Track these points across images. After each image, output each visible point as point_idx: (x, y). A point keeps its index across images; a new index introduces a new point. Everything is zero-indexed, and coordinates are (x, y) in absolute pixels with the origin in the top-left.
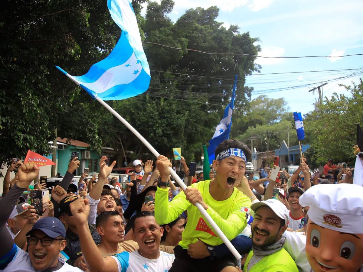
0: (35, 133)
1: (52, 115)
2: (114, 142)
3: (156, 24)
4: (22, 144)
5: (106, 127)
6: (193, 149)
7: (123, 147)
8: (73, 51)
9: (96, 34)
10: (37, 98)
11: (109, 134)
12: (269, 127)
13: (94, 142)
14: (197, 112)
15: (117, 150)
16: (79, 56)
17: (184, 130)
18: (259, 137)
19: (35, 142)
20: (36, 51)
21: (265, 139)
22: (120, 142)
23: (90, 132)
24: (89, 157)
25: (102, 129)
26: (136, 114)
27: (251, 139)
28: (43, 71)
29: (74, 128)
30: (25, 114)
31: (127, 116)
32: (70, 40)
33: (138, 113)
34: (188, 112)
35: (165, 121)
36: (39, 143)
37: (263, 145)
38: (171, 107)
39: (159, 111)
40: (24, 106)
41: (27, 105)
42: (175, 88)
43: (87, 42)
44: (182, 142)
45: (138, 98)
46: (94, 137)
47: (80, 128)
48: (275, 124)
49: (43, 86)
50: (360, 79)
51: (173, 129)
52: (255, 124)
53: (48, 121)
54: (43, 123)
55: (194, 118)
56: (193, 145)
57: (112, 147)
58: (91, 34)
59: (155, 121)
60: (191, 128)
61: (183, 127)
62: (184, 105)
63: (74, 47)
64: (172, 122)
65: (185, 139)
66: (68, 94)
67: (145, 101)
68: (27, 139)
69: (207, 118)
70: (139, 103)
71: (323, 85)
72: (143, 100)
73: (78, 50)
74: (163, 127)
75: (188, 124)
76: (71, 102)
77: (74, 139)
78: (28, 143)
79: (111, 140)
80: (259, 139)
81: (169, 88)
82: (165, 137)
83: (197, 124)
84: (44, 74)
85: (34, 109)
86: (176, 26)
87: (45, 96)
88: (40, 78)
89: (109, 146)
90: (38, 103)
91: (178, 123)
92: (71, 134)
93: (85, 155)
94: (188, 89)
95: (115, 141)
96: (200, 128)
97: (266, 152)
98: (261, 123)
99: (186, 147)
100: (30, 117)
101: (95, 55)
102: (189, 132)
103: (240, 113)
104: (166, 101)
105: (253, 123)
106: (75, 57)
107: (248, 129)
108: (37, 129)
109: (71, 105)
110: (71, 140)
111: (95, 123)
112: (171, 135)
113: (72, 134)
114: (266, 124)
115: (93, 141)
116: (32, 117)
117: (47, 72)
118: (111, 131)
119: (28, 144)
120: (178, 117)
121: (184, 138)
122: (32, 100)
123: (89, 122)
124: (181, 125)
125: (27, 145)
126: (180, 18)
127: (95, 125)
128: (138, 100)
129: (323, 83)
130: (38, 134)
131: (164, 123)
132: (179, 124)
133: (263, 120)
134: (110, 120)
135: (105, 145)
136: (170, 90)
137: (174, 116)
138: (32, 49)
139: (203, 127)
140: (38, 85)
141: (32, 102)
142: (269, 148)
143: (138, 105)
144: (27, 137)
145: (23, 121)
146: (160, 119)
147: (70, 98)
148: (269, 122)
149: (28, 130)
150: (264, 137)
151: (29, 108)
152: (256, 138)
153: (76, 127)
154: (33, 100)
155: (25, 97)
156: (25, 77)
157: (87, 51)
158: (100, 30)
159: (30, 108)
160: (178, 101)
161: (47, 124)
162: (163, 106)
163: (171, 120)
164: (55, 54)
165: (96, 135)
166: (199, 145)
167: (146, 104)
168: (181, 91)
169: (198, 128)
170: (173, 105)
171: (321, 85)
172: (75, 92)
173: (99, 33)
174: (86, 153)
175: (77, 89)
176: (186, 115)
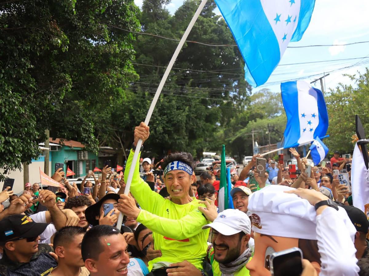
0: (21, 135)
1: (41, 114)
2: (113, 141)
3: (153, 16)
4: (4, 148)
5: (104, 126)
6: (194, 145)
7: (123, 145)
8: (59, 41)
9: (86, 22)
10: (19, 95)
11: (107, 133)
12: (269, 120)
13: (89, 143)
14: (198, 107)
15: (117, 149)
16: (66, 47)
17: (185, 127)
18: (260, 131)
19: (19, 146)
20: (14, 41)
21: (267, 133)
22: (119, 141)
23: (85, 132)
24: (87, 158)
25: (100, 128)
26: (136, 111)
27: (252, 133)
28: (25, 64)
29: (68, 128)
30: (4, 113)
31: (126, 114)
32: (56, 29)
33: (137, 111)
34: (188, 107)
35: (165, 118)
36: (25, 146)
37: (264, 138)
38: (171, 103)
39: (159, 107)
40: (3, 104)
41: (7, 103)
42: (175, 84)
43: (75, 32)
44: (184, 138)
45: (137, 95)
46: (90, 137)
47: (74, 127)
48: (276, 118)
49: (25, 82)
50: (366, 68)
51: (174, 125)
52: (256, 117)
53: (35, 121)
54: (29, 124)
55: (194, 113)
56: (195, 141)
57: (111, 146)
58: (79, 23)
59: (155, 118)
60: (192, 124)
61: (184, 123)
62: (184, 100)
63: (61, 37)
64: (173, 118)
65: (186, 136)
66: (57, 90)
67: (144, 98)
68: (10, 142)
69: (208, 113)
70: (139, 100)
71: (326, 76)
72: (142, 97)
73: (65, 41)
74: (164, 124)
75: (189, 120)
76: (61, 99)
77: (68, 139)
78: (10, 146)
79: (110, 139)
80: (261, 133)
81: (168, 84)
82: (166, 134)
83: (198, 120)
84: (26, 68)
85: (16, 107)
86: (175, 18)
87: (29, 93)
88: (22, 72)
89: (107, 146)
90: (20, 101)
91: (178, 119)
92: (64, 134)
93: (82, 156)
94: (187, 84)
95: (114, 139)
96: (202, 123)
97: (268, 146)
98: (262, 117)
99: (187, 143)
100: (12, 117)
101: (86, 48)
102: (190, 128)
103: (241, 107)
104: (165, 98)
105: (254, 117)
106: (63, 49)
107: (248, 124)
108: (22, 131)
109: (62, 103)
110: (65, 141)
111: (90, 122)
112: (173, 132)
113: (66, 134)
114: (267, 118)
115: (88, 141)
116: (14, 117)
117: (30, 65)
118: (109, 129)
119: (11, 148)
120: (178, 113)
121: (186, 134)
122: (12, 98)
123: (84, 121)
124: (182, 121)
125: (9, 149)
126: (177, 10)
127: (90, 124)
128: (137, 97)
129: (326, 74)
130: (24, 136)
131: (164, 120)
132: (180, 120)
133: (263, 114)
134: (108, 118)
135: (103, 144)
136: (169, 86)
137: (174, 112)
138: (9, 38)
139: (205, 123)
140: (20, 80)
141: (13, 100)
142: (271, 142)
143: (137, 102)
144: (9, 140)
145: (3, 122)
146: (160, 116)
147: (60, 95)
148: (269, 116)
149: (11, 132)
150: (265, 131)
151: (9, 107)
152: (257, 132)
153: (70, 127)
154: (14, 98)
155: (4, 95)
156: (3, 72)
157: (77, 42)
158: (90, 18)
159: (11, 107)
160: (177, 96)
161: (34, 125)
162: (163, 102)
163: (171, 116)
164: (38, 44)
165: (92, 136)
166: (200, 141)
167: (145, 101)
168: (180, 86)
169: (199, 124)
170: (173, 101)
171: (323, 76)
172: (66, 88)
173: (89, 21)
174: (82, 154)
175: (68, 85)
176: (186, 111)
